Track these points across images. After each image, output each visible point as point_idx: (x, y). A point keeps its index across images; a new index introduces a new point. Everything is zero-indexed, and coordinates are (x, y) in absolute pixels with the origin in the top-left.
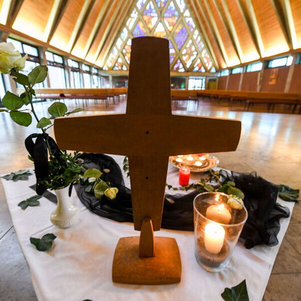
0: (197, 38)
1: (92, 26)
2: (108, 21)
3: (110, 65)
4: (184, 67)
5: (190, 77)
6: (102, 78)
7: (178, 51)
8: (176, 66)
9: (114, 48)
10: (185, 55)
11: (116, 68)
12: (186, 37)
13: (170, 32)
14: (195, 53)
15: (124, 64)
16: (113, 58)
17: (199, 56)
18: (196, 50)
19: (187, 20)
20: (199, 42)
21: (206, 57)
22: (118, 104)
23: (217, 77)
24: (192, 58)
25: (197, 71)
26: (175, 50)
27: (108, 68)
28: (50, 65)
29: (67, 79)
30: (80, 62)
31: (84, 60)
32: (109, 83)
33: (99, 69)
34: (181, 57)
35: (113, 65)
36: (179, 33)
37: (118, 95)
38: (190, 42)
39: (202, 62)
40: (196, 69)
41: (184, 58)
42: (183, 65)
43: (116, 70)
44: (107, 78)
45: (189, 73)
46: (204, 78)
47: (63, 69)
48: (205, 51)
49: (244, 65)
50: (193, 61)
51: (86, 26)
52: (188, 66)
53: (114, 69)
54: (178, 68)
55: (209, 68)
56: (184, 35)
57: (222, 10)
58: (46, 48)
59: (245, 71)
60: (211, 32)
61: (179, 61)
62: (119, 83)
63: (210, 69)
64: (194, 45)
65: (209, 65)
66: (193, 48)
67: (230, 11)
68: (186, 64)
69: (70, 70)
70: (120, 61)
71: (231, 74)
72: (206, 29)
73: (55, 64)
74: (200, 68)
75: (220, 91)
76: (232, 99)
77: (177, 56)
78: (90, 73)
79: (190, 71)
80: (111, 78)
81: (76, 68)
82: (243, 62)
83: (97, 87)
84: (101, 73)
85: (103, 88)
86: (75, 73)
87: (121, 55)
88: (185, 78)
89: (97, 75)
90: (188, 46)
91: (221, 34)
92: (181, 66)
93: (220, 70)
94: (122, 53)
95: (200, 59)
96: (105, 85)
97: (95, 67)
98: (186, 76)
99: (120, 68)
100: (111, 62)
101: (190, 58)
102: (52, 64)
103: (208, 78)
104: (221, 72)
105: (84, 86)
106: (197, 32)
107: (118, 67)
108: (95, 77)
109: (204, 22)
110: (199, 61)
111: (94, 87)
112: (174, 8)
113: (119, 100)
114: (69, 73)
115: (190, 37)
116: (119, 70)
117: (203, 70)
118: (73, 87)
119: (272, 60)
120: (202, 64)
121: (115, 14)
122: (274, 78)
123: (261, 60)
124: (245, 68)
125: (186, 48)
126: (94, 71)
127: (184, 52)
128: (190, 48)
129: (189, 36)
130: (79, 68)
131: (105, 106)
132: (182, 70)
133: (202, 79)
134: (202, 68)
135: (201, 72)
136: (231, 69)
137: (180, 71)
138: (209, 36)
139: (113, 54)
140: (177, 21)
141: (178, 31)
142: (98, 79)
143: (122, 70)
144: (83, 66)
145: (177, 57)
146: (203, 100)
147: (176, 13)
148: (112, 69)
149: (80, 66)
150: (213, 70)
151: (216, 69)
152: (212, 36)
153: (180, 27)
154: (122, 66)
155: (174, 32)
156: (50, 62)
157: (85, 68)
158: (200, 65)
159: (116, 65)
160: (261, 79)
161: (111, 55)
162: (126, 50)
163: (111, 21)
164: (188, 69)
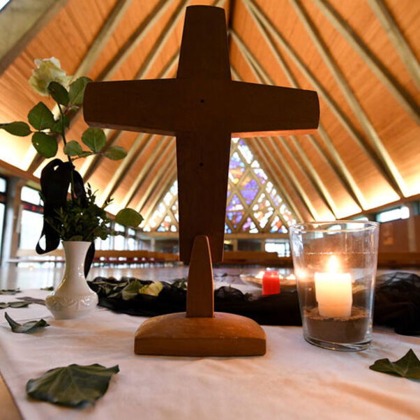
0: (271, 192)
1: (134, 178)
2: (156, 173)
3: (154, 225)
4: (257, 226)
5: (268, 240)
6: (141, 242)
7: (247, 207)
8: (245, 226)
9: (161, 205)
10: (257, 211)
11: (162, 229)
12: (256, 191)
13: (236, 185)
14: (271, 209)
15: (173, 224)
16: (158, 217)
17: (276, 212)
18: (271, 206)
19: (256, 171)
20: (275, 196)
21: (286, 214)
24: (268, 215)
25: (277, 232)
26: (243, 206)
27: (151, 228)
30: (112, 219)
33: (138, 231)
34: (251, 214)
35: (158, 225)
36: (247, 186)
38: (263, 196)
39: (281, 220)
40: (275, 229)
41: (256, 216)
42: (255, 223)
43: (162, 232)
44: (147, 242)
45: (265, 235)
48: (283, 207)
50: (269, 219)
51: (128, 177)
52: (263, 225)
53: (159, 230)
54: (249, 229)
56: (253, 188)
57: (299, 158)
60: (288, 183)
61: (249, 220)
62: (164, 249)
64: (268, 199)
65: (292, 224)
66: (268, 203)
67: (310, 159)
68: (259, 223)
70: (168, 219)
72: (282, 180)
74: (280, 228)
77: (246, 212)
79: (265, 232)
80: (153, 242)
82: (338, 218)
84: (140, 236)
87: (170, 213)
88: (260, 241)
89: (134, 237)
90: (260, 200)
91: (303, 186)
92: (253, 225)
94: (171, 210)
95: (278, 216)
98: (261, 239)
99: (167, 229)
100: (155, 220)
101: (264, 216)
106: (270, 185)
107: (164, 227)
108: (131, 241)
109: (278, 173)
110: (277, 219)
112: (238, 159)
115: (262, 191)
116: (166, 231)
117: (284, 231)
120: (283, 223)
121: (165, 166)
122: (390, 236)
123: (364, 213)
125: (257, 203)
126: (131, 232)
127: (255, 208)
128: (263, 203)
129: (261, 189)
132: (254, 231)
133: (285, 243)
134: (283, 227)
135: (282, 233)
137: (251, 232)
138: (287, 189)
139: (159, 211)
140: (243, 173)
141: (245, 183)
142: (135, 244)
143: (170, 230)
145: (247, 214)
147: (242, 165)
148: (156, 231)
149: (112, 225)
152: (292, 188)
153: (248, 180)
154: (170, 227)
155: (240, 186)
157: (119, 228)
158: (280, 223)
159: (163, 225)
161: (156, 213)
163: (160, 173)
164: (263, 229)
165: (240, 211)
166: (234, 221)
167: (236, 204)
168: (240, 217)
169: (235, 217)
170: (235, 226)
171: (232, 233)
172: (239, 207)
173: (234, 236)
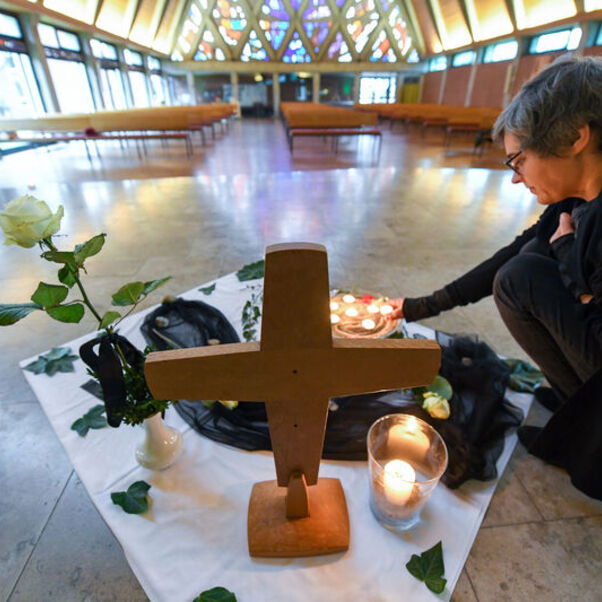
3: (187, 49)
4: (351, 50)
5: (364, 74)
6: (171, 79)
7: (336, 11)
8: (332, 49)
9: (193, 7)
10: (352, 21)
11: (201, 56)
14: (375, 16)
15: (218, 47)
16: (191, 31)
17: (383, 22)
18: (377, 10)
21: (398, 26)
22: (212, 146)
23: (422, 74)
24: (369, 28)
25: (380, 61)
26: (331, 9)
27: (183, 55)
28: (52, 57)
29: (96, 89)
30: (118, 44)
31: (128, 40)
32: (187, 92)
33: (163, 59)
34: (343, 26)
35: (194, 47)
37: (210, 124)
39: (389, 37)
40: (377, 54)
41: (351, 29)
42: (348, 44)
43: (201, 61)
44: (181, 79)
45: (362, 65)
46: (394, 74)
47: (82, 66)
48: (396, 12)
49: (479, 47)
50: (370, 35)
52: (359, 48)
53: (197, 58)
54: (337, 54)
55: (404, 53)
58: (37, 16)
59: (480, 60)
61: (339, 37)
62: (210, 91)
63: (408, 55)
65: (405, 45)
66: (371, 5)
68: (355, 43)
69: (98, 65)
70: (209, 37)
71: (451, 67)
73: (62, 54)
74: (385, 53)
75: (427, 106)
76: (449, 129)
77: (334, 23)
78: (142, 69)
79: (363, 59)
80: (190, 80)
81: (112, 61)
82: (477, 40)
83: (163, 103)
84: (169, 69)
85: (177, 104)
86: (110, 72)
87: (210, 24)
88: (351, 75)
89: (160, 73)
92: (344, 48)
93: (427, 56)
94: (212, 18)
95: (385, 30)
96: (179, 97)
97: (155, 54)
98: (356, 73)
99: (210, 55)
100: (187, 39)
101: (362, 30)
102: (55, 55)
103: (402, 77)
104: (430, 62)
105: (133, 103)
107: (204, 52)
108: (155, 79)
110: (382, 36)
111: (156, 103)
113: (213, 134)
114: (97, 74)
116: (208, 60)
117: (392, 58)
118: (109, 109)
119: (538, 36)
120: (391, 43)
123: (517, 34)
124: (481, 52)
125: (354, 3)
126: (153, 64)
127: (350, 13)
128: (363, 3)
130: (117, 61)
131: (184, 151)
132: (346, 58)
133: (389, 78)
134: (391, 52)
135: (387, 62)
136: (451, 55)
137: (341, 59)
139: (192, 21)
143: (214, 59)
144: (127, 53)
145: (336, 27)
146: (391, 128)
148: (193, 59)
149: (120, 54)
150: (414, 58)
151: (419, 55)
154: (214, 52)
156: (51, 49)
157: (131, 58)
158: (386, 44)
159: (201, 47)
160: (514, 79)
161: (187, 24)
162: (220, 11)
164: (360, 54)
165: (324, 20)
166: (315, 40)
167: (319, 5)
168: (325, 32)
169: (317, 31)
170: (317, 49)
171: (312, 61)
172: (324, 12)
173: (314, 67)
